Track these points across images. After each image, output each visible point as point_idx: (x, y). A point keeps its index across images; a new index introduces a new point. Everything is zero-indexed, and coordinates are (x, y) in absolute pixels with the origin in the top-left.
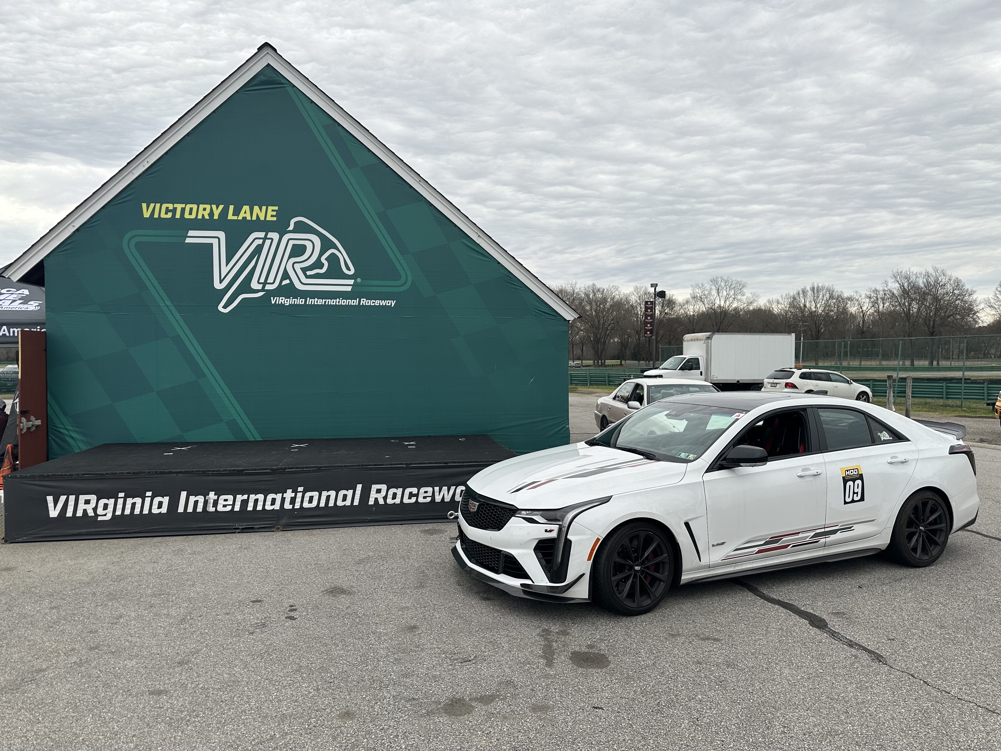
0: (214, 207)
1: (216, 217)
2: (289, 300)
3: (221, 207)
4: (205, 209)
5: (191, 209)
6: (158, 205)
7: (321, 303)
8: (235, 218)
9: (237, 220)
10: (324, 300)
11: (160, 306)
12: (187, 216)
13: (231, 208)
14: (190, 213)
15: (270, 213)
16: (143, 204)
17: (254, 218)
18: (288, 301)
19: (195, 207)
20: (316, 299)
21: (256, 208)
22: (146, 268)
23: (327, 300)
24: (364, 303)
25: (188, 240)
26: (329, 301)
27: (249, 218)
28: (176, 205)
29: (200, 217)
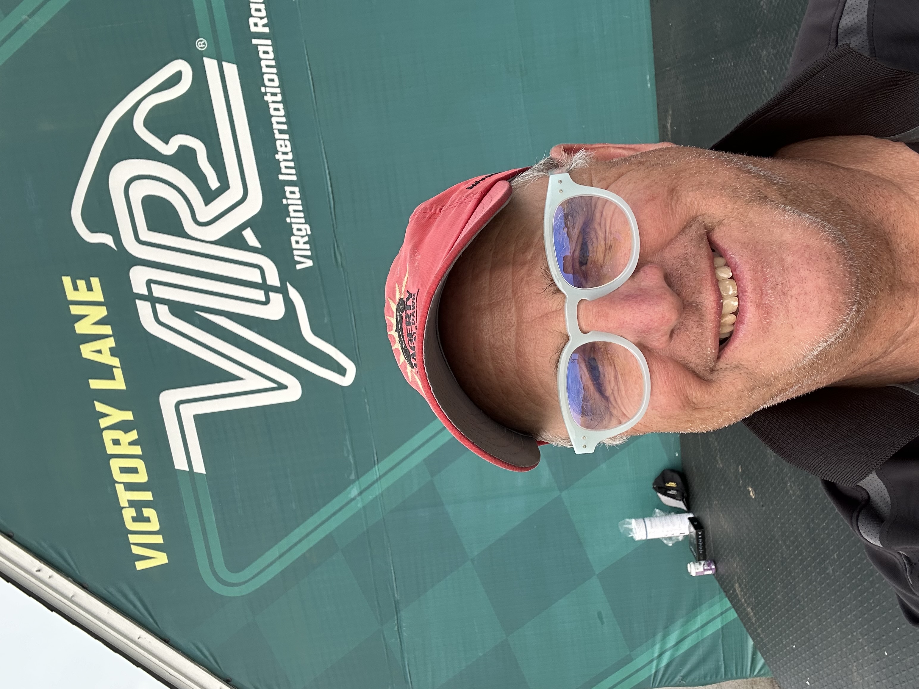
0: (104, 423)
1: (128, 416)
2: (295, 227)
3: (100, 407)
4: (116, 442)
5: (124, 470)
6: (133, 538)
7: (288, 143)
8: (118, 373)
9: (122, 368)
10: (277, 136)
11: (364, 507)
12: (142, 477)
13: (95, 384)
14: (134, 471)
15: (83, 295)
16: (138, 568)
17: (107, 330)
18: (299, 226)
19: (115, 464)
20: (279, 157)
21: (81, 328)
22: (284, 544)
23: (275, 126)
24: (261, 23)
25: (199, 467)
26: (278, 123)
27: (111, 342)
28: (123, 503)
29: (137, 450)
